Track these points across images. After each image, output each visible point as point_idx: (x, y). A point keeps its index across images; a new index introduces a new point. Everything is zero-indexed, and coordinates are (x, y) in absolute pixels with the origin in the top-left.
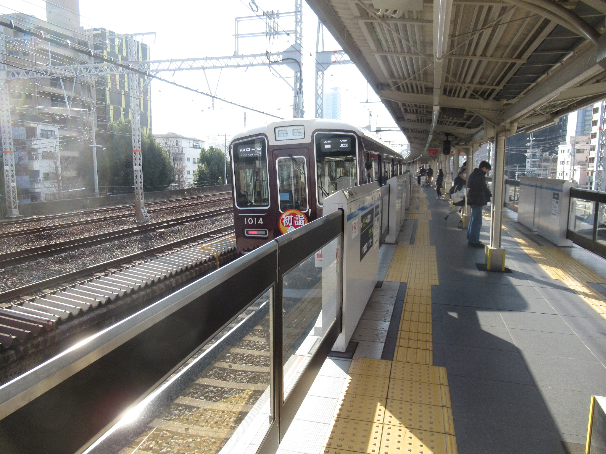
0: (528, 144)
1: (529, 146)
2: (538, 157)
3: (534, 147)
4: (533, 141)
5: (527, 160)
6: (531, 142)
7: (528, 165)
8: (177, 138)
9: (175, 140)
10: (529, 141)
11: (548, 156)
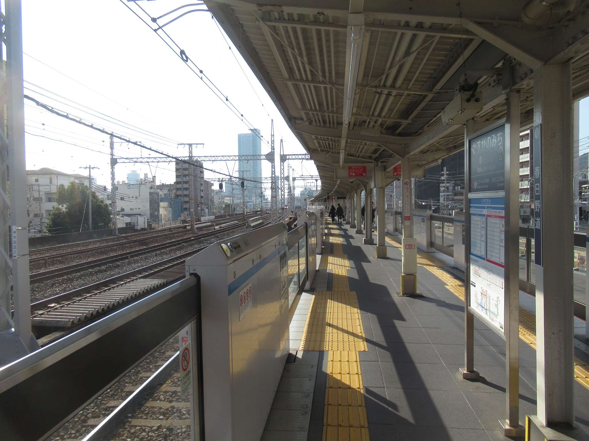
0: (443, 178)
1: (444, 180)
2: (450, 191)
3: (448, 180)
4: (446, 175)
5: (441, 194)
6: (445, 175)
7: (442, 199)
8: (51, 174)
9: (48, 176)
10: (443, 175)
11: (459, 189)
